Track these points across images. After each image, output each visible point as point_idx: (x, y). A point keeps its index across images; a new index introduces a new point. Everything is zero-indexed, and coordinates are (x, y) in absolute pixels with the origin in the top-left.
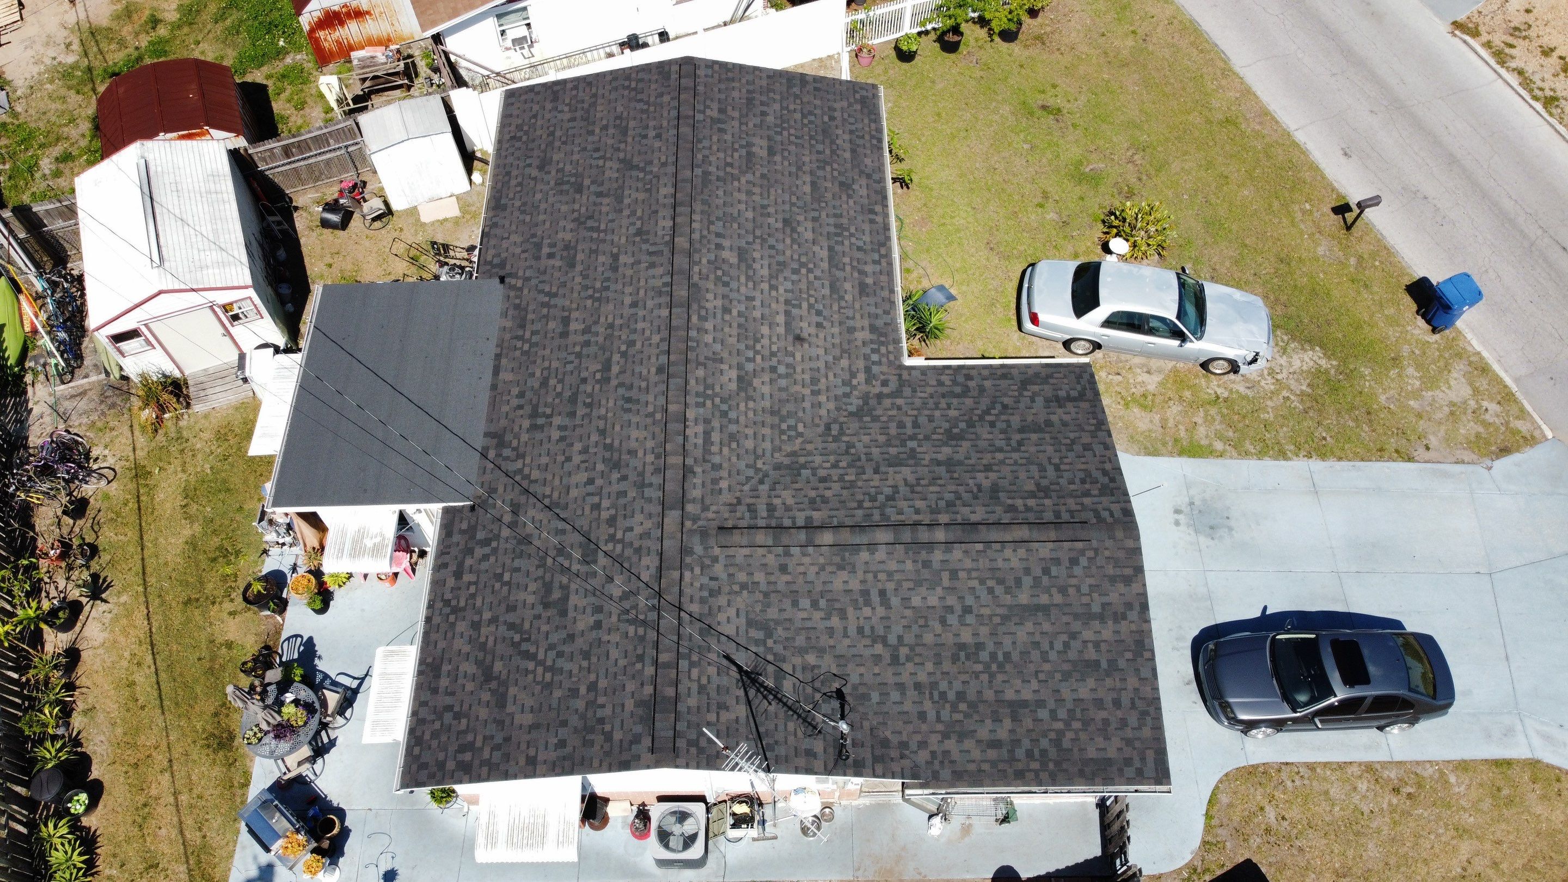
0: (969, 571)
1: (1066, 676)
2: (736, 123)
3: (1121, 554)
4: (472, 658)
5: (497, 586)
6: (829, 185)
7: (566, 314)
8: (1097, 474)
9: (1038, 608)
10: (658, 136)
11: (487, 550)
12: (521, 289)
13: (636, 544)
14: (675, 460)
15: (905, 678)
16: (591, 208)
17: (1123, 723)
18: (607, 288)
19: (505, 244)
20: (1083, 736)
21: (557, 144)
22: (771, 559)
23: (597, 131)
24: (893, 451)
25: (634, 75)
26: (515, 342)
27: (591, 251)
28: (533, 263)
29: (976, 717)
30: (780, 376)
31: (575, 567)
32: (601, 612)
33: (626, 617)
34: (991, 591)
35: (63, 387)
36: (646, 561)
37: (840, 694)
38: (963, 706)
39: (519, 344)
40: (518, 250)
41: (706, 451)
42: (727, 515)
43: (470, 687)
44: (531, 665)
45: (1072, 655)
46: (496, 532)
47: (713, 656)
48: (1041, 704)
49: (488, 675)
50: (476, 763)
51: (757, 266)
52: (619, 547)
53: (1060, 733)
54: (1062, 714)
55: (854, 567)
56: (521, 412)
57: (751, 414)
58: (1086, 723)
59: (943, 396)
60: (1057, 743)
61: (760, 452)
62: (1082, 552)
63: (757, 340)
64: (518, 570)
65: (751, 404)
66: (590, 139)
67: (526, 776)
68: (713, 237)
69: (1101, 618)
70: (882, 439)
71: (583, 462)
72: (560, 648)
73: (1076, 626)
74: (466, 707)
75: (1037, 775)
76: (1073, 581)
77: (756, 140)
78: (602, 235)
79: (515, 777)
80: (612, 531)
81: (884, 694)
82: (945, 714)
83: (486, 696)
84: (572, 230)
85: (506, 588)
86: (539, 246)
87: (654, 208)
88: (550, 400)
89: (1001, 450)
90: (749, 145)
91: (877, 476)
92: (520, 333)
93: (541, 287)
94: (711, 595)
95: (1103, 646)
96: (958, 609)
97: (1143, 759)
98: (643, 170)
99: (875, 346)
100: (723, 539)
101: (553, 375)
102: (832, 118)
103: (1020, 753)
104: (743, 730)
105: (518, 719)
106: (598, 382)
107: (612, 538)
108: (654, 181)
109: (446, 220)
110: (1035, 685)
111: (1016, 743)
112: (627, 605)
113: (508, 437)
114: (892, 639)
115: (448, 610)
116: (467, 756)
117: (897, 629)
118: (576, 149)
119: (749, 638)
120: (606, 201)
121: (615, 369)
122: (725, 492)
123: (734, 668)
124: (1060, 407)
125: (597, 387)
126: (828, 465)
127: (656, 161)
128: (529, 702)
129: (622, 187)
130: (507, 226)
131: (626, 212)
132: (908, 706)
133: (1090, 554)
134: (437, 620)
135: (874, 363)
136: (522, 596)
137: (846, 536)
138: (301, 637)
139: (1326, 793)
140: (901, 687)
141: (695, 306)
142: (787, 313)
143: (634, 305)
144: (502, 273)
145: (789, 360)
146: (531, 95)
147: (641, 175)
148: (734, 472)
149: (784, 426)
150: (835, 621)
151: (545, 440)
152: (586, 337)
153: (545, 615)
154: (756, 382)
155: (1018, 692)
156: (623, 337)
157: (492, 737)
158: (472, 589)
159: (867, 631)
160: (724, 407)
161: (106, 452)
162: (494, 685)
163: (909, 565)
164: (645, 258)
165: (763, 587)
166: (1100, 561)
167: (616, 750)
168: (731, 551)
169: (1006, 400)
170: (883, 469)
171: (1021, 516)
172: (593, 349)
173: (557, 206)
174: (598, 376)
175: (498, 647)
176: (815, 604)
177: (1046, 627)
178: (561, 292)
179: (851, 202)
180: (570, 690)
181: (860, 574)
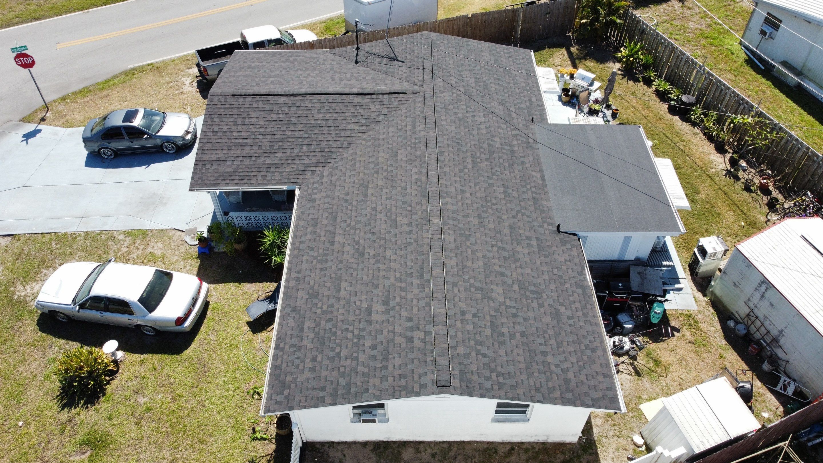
10: (463, 313)
11: (520, 106)
16: (507, 265)
19: (566, 256)
21: (551, 332)
26: (537, 191)
27: (500, 233)
28: (540, 237)
30: (373, 162)
32: (458, 74)
33: (448, 71)
36: (440, 84)
39: (533, 189)
40: (554, 248)
41: (414, 121)
42: (403, 99)
46: (518, 111)
52: (454, 91)
56: (521, 155)
61: (386, 128)
64: (501, 96)
68: (414, 230)
71: (479, 125)
72: (475, 69)
78: (494, 243)
85: (506, 91)
86: (540, 248)
87: (459, 252)
88: (505, 156)
92: (534, 195)
93: (530, 220)
101: (507, 168)
104: (396, 46)
105: (488, 55)
107: (458, 95)
112: (447, 74)
113: (524, 145)
115: (531, 91)
119: (394, 68)
123: (400, 60)
125: (478, 155)
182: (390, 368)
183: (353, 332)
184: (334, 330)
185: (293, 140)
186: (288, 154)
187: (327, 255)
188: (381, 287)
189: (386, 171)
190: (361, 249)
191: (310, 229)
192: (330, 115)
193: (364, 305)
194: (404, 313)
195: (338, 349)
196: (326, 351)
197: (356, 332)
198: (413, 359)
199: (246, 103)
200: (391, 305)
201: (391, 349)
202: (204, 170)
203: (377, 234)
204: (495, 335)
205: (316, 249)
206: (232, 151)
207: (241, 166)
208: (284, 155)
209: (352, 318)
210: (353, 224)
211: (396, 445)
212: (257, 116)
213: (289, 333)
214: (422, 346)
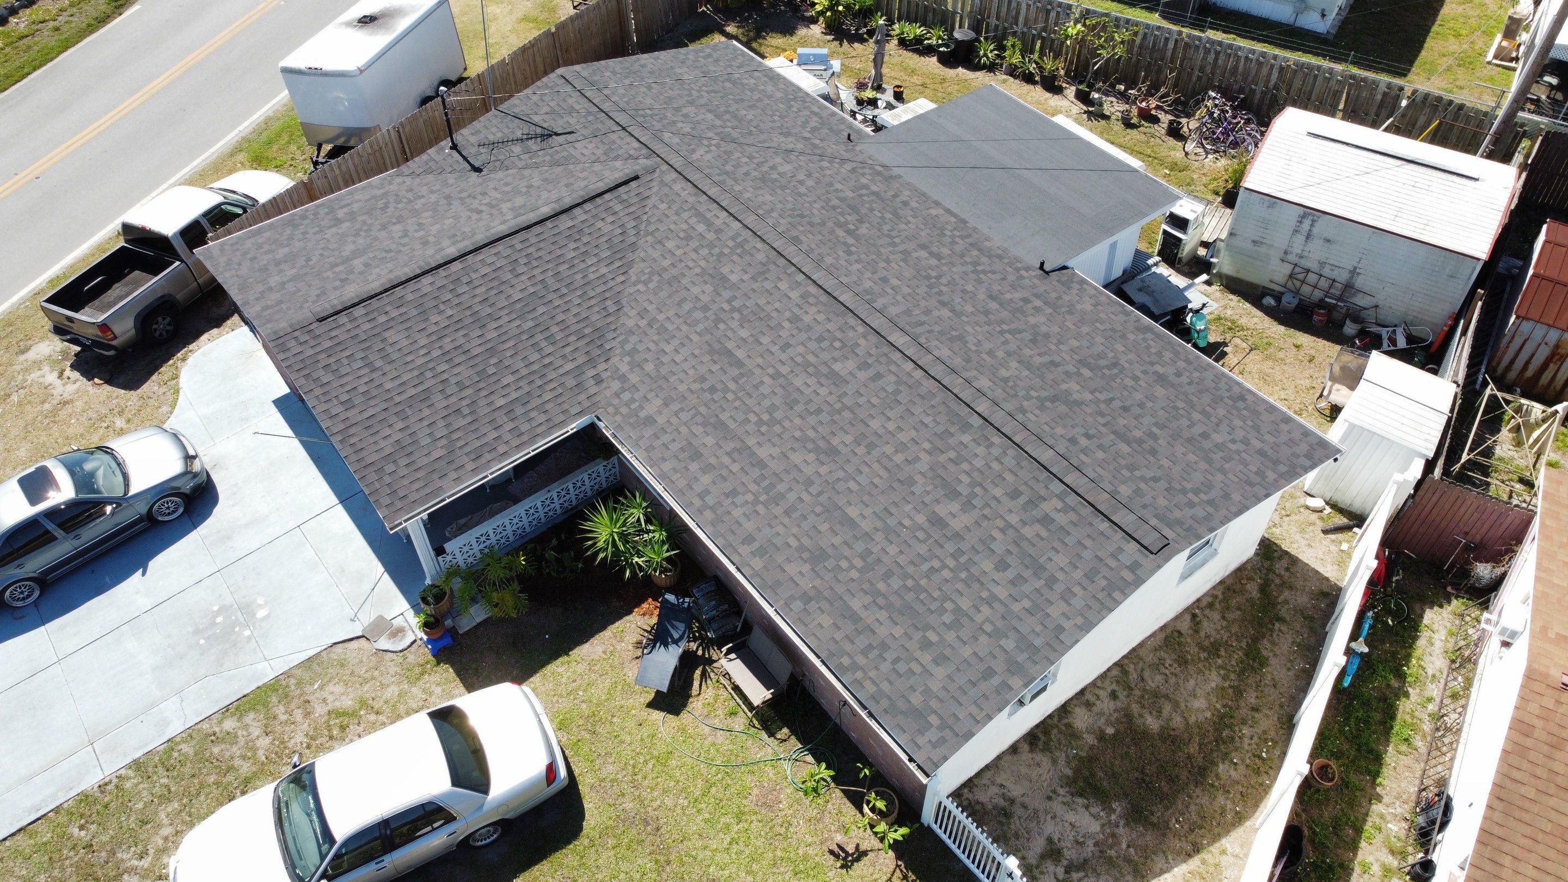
12: (1017, 270)
16: (1045, 349)
18: (930, 287)
19: (1089, 300)
21: (1181, 404)
23: (1156, 430)
26: (964, 233)
27: (989, 312)
28: (1036, 291)
32: (682, 116)
34: (389, 252)
36: (676, 141)
37: (478, 170)
38: (380, 206)
39: (957, 233)
40: (1067, 298)
45: (301, 259)
46: (816, 134)
48: (318, 232)
52: (706, 143)
56: (890, 194)
61: (658, 246)
63: (742, 319)
64: (772, 122)
65: (697, 270)
68: (882, 369)
69: (283, 283)
70: (560, 317)
71: (793, 177)
73: (304, 271)
77: (966, 519)
78: (998, 329)
80: (722, 149)
86: (1052, 306)
87: (975, 364)
88: (875, 205)
90: (968, 505)
92: (968, 240)
93: (999, 276)
98: (1040, 399)
102: (926, 645)
106: (847, 223)
107: (717, 146)
112: (666, 121)
113: (879, 179)
114: (455, 202)
117: (455, 206)
118: (1150, 404)
119: (565, 150)
120: (1039, 360)
121: (841, 234)
123: (560, 132)
125: (843, 220)
126: (592, 269)
129: (1042, 377)
130: (1112, 316)
131: (1000, 354)
135: (623, 390)
140: (435, 192)
141: (824, 298)
142: (739, 364)
143: (885, 280)
145: (700, 327)
147: (1034, 393)
148: (663, 218)
149: (655, 278)
150: (507, 188)
151: (844, 182)
152: (900, 249)
153: (723, 109)
154: (710, 288)
156: (862, 256)
158: (794, 110)
160: (716, 251)
164: (925, 318)
170: (539, 288)
172: (881, 242)
173: (1086, 344)
174: (851, 226)
175: (740, 92)
176: (530, 186)
177: (331, 260)
182: (1060, 576)
183: (945, 566)
184: (910, 583)
185: (511, 343)
186: (524, 372)
187: (772, 485)
188: (918, 478)
189: (733, 309)
190: (821, 444)
191: (694, 466)
192: (539, 270)
193: (921, 519)
194: (998, 492)
195: (948, 605)
196: (932, 619)
197: (951, 563)
198: (1079, 542)
199: (360, 321)
200: (965, 493)
201: (1031, 551)
202: (388, 479)
203: (826, 408)
204: (1135, 446)
205: (741, 489)
206: (412, 419)
207: (455, 436)
208: (518, 376)
209: (922, 549)
210: (765, 417)
211: (1056, 719)
212: (405, 334)
213: (838, 636)
214: (1072, 516)
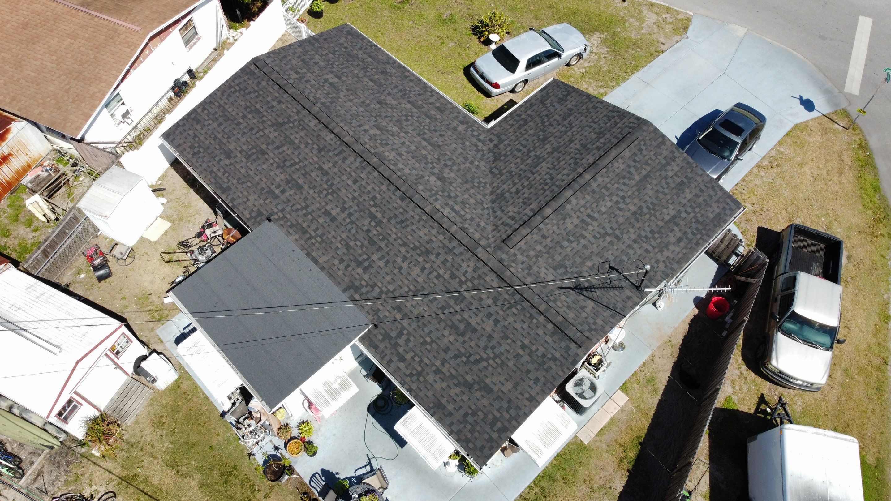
0: (610, 182)
1: (678, 195)
2: (309, 74)
3: (652, 135)
4: (452, 385)
5: (428, 347)
6: (377, 77)
7: (323, 210)
8: (610, 114)
9: (645, 177)
10: (280, 102)
11: (404, 338)
12: (284, 217)
13: (476, 276)
14: (453, 229)
15: (628, 242)
16: (281, 157)
17: (711, 197)
18: (332, 184)
19: (250, 204)
20: (703, 212)
21: (225, 141)
22: (536, 237)
23: (241, 121)
24: (529, 161)
25: (233, 84)
26: (309, 242)
27: (304, 175)
28: (277, 201)
29: (664, 236)
30: (451, 166)
31: (458, 308)
32: (492, 315)
33: (505, 308)
34: (624, 184)
35: (24, 479)
36: (488, 279)
37: (612, 268)
38: (656, 235)
39: (313, 241)
40: (261, 202)
41: (461, 216)
42: (498, 235)
43: (465, 398)
44: (485, 364)
45: (672, 185)
46: (400, 326)
47: (557, 292)
48: (679, 212)
49: (469, 386)
50: (506, 423)
51: (389, 128)
52: (469, 284)
53: (695, 217)
54: (689, 210)
55: (569, 215)
56: (350, 269)
57: (458, 189)
58: (699, 206)
59: (519, 129)
60: (697, 221)
61: (479, 201)
62: (639, 144)
63: (426, 158)
64: (431, 332)
65: (454, 185)
66: (241, 127)
67: (536, 407)
68: (358, 128)
69: (668, 164)
70: (518, 160)
71: (410, 263)
72: (490, 345)
73: (663, 173)
74: (473, 407)
75: (703, 239)
76: (647, 157)
77: (327, 76)
78: (301, 164)
79: (531, 412)
80: (458, 280)
81: (627, 255)
82: (654, 243)
83: (478, 394)
84: (282, 173)
85: (434, 345)
86: (270, 192)
87: (315, 134)
88: (360, 252)
89: (566, 132)
90: (326, 80)
91: (535, 175)
92: (308, 235)
93: (294, 208)
94: (529, 270)
95: (679, 174)
96: (619, 200)
97: (728, 204)
98: (289, 122)
99: (470, 129)
100: (510, 244)
101: (349, 240)
102: (346, 48)
103: (690, 236)
104: (600, 309)
105: (505, 389)
106: (376, 226)
107: (461, 283)
108: (302, 123)
109: (166, 232)
110: (671, 207)
111: (685, 233)
112: (500, 303)
113: (357, 283)
114: (610, 231)
115: (415, 378)
116: (499, 425)
117: (607, 226)
118: (239, 136)
119: (561, 274)
120: (285, 148)
121: (379, 215)
122: (486, 226)
123: (569, 290)
124: (566, 101)
125: (378, 228)
126: (511, 186)
127: (292, 114)
128: (502, 379)
129: (287, 136)
130: (241, 195)
131: (303, 146)
132: (639, 252)
133: (642, 143)
134: (414, 386)
135: (478, 136)
136: (446, 341)
137: (555, 204)
138: (317, 473)
139: (756, 185)
140: (629, 246)
141: (386, 162)
142: (424, 139)
143: (355, 182)
144: (264, 217)
145: (447, 157)
146: (181, 129)
147: (291, 125)
148: (480, 216)
149: (476, 184)
150: (583, 242)
151: (379, 270)
152: (347, 212)
153: (466, 338)
154: (445, 175)
155: (668, 214)
156: (367, 199)
157: (501, 407)
158: (417, 359)
159: (598, 236)
160: (446, 194)
161: (94, 488)
162: (476, 386)
163: (588, 197)
164: (336, 159)
165: (544, 251)
166: (648, 143)
167: (564, 361)
168: (518, 246)
169: (545, 113)
170: (534, 171)
171: (605, 147)
172: (357, 215)
173: (259, 168)
174: (373, 224)
175: (459, 370)
176: (569, 241)
177: (655, 182)
178: (308, 203)
179: (394, 78)
180: (514, 357)
181: (573, 215)
182: (296, 58)
183: (337, 65)
184: (350, 63)
187: (404, 95)
188: (344, 90)
189: (431, 163)
190: (384, 106)
193: (344, 78)
209: (344, 70)
